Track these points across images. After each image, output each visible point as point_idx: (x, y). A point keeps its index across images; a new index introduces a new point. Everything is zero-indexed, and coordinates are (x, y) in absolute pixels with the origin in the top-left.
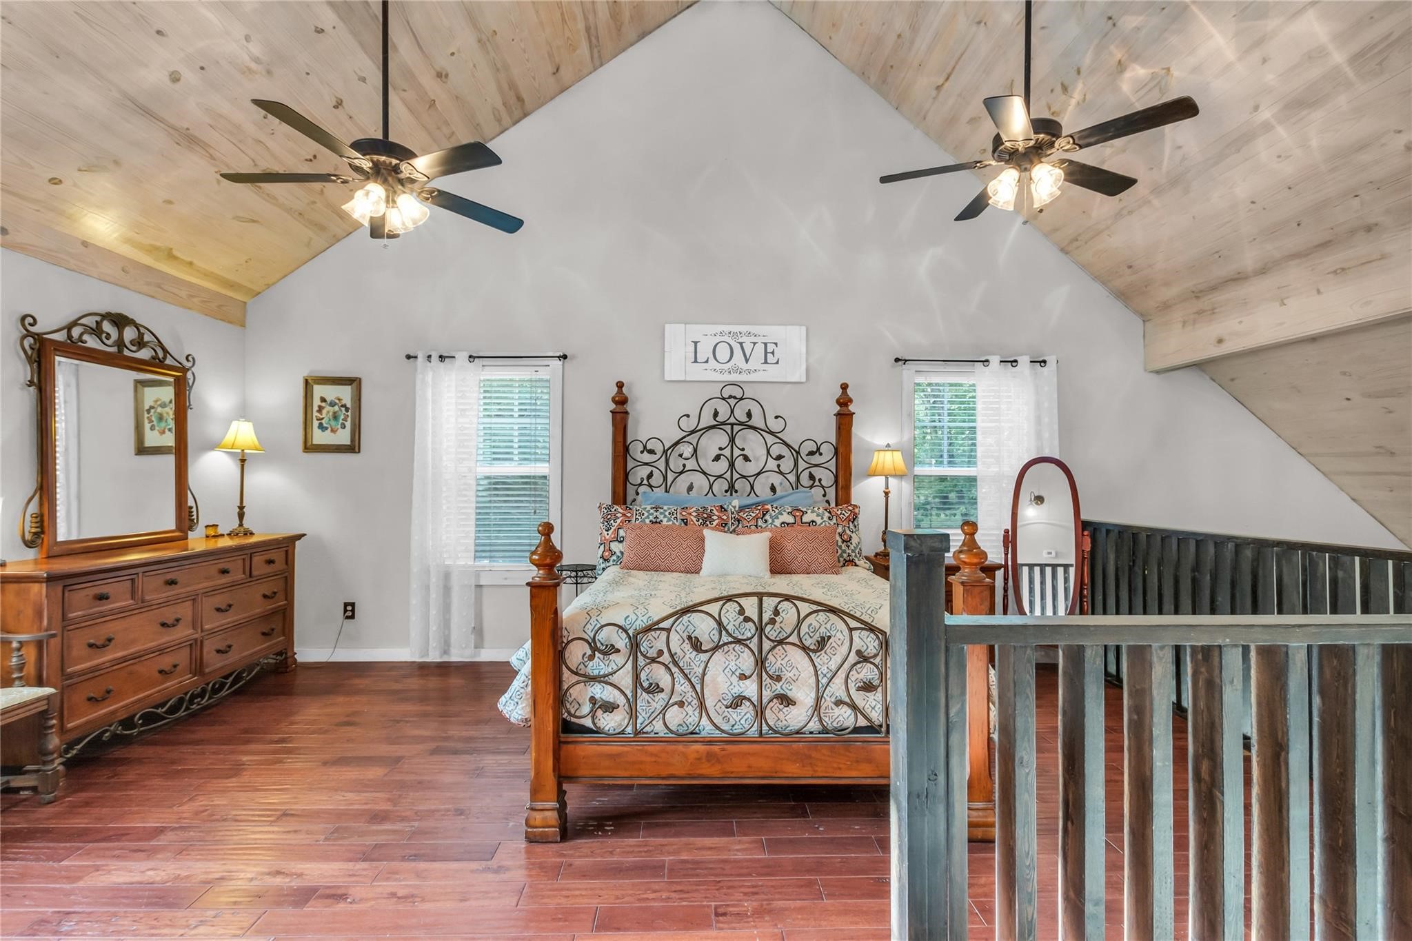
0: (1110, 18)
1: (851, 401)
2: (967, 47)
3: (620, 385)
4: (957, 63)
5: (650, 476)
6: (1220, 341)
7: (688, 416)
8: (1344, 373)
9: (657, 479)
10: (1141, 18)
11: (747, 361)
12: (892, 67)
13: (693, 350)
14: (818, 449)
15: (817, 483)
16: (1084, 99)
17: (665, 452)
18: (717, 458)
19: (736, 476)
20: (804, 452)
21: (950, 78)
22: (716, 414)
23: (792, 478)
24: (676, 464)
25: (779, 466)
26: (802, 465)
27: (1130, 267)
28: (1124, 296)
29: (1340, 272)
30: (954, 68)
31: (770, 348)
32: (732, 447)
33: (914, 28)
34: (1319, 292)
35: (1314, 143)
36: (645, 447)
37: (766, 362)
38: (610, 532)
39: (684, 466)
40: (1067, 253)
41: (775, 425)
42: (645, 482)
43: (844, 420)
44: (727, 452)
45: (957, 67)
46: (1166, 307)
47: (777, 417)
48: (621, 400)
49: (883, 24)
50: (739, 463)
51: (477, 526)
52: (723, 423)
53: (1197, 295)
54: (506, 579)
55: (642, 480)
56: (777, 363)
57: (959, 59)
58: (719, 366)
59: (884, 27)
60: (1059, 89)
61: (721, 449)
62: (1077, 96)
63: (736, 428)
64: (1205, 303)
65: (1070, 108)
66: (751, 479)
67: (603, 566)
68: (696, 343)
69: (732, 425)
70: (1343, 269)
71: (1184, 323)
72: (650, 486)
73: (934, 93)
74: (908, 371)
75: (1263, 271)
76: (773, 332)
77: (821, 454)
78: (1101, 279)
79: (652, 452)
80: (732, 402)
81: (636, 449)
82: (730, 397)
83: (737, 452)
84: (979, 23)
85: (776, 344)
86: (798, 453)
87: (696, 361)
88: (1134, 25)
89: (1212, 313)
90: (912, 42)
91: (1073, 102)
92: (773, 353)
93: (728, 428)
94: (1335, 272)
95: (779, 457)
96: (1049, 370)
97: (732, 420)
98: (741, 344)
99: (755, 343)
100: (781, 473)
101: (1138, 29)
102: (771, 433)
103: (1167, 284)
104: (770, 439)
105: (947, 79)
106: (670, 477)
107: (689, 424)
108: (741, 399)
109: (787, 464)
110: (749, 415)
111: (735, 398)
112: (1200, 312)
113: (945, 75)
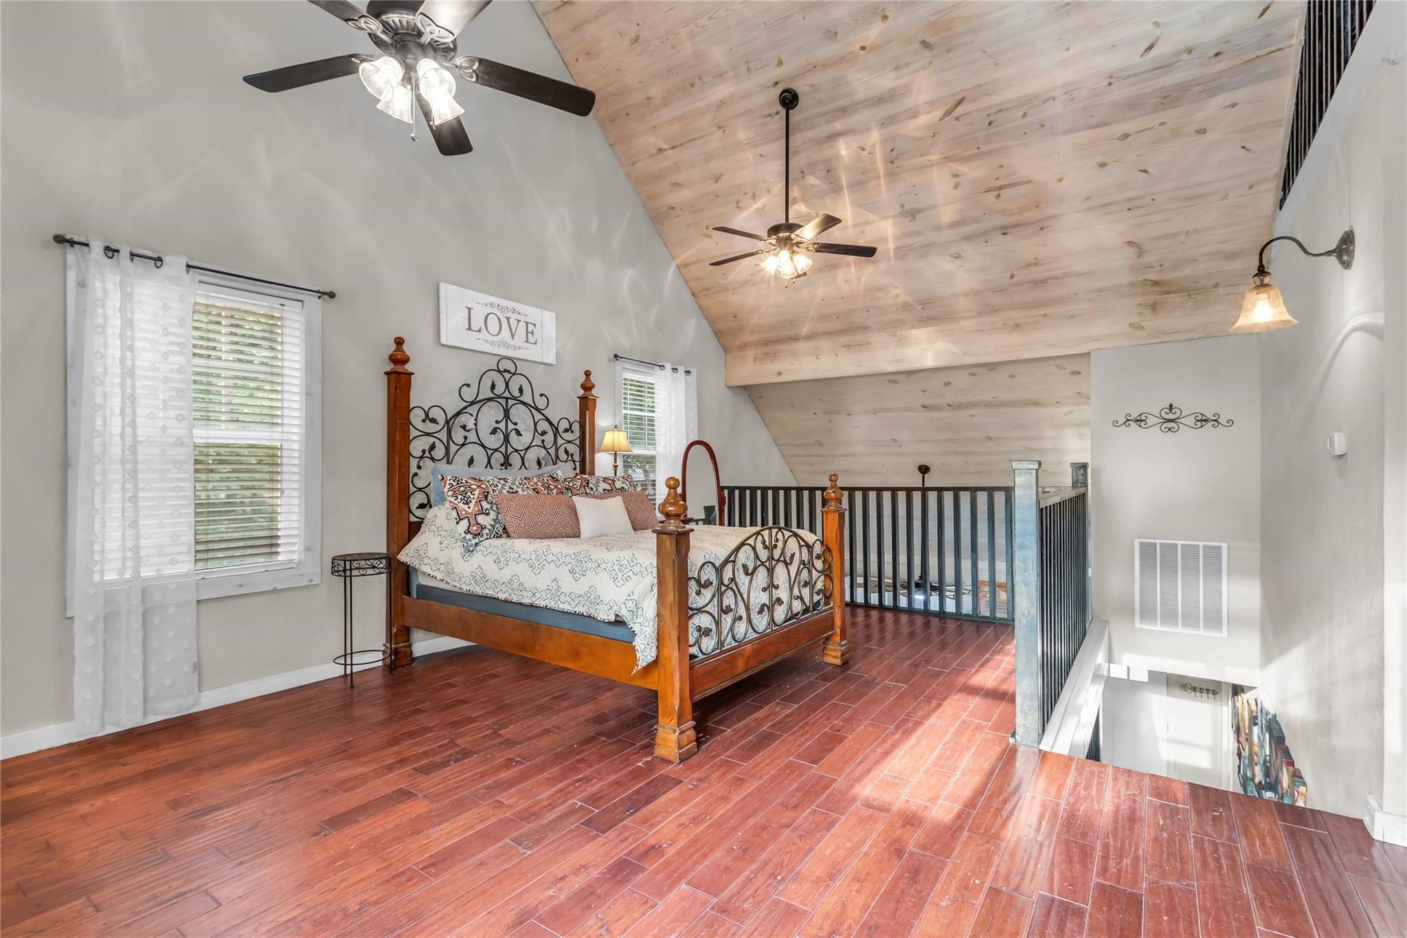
0: (803, 172)
1: (593, 386)
2: (702, 137)
3: (399, 342)
4: (687, 142)
5: (433, 447)
6: (779, 374)
7: (468, 385)
8: (820, 399)
9: (439, 452)
10: (818, 181)
11: (513, 336)
12: (627, 115)
13: (467, 317)
14: (571, 427)
15: (570, 458)
16: (763, 208)
17: (447, 422)
18: (494, 431)
19: (510, 450)
20: (561, 429)
21: (676, 150)
22: (493, 387)
23: (552, 451)
24: (458, 436)
25: (543, 441)
26: (560, 441)
27: (735, 317)
28: (719, 334)
29: (848, 346)
30: (682, 144)
31: (531, 328)
32: (507, 421)
33: (666, 102)
34: (837, 355)
35: (863, 280)
36: (427, 414)
37: (527, 341)
38: (472, 505)
39: (465, 438)
40: (694, 297)
41: (541, 403)
42: (427, 454)
43: (586, 404)
44: (502, 426)
45: (685, 145)
46: (744, 346)
47: (541, 395)
48: (399, 359)
49: (640, 82)
50: (513, 435)
51: (197, 514)
52: (499, 397)
53: (767, 343)
54: (241, 586)
55: (424, 451)
56: (536, 343)
57: (690, 141)
58: (490, 338)
59: (639, 85)
60: (750, 194)
61: (497, 422)
62: (759, 204)
63: (511, 402)
64: (770, 349)
65: (751, 209)
66: (522, 453)
67: (474, 542)
68: (469, 309)
69: (507, 399)
70: (849, 346)
71: (755, 359)
72: (433, 459)
73: (654, 151)
74: (619, 365)
75: (809, 337)
76: (533, 313)
77: (572, 432)
78: (710, 320)
79: (433, 421)
80: (507, 376)
81: (416, 417)
82: (505, 371)
83: (511, 426)
84: (720, 128)
85: (534, 325)
86: (557, 429)
87: (469, 329)
88: (813, 183)
89: (774, 356)
90: (657, 110)
91: (755, 206)
92: (532, 333)
93: (503, 401)
94: (845, 346)
95: (544, 433)
96: (692, 378)
97: (507, 394)
98: (508, 319)
99: (519, 321)
100: (544, 447)
101: (814, 186)
102: (538, 410)
103: (753, 332)
104: (538, 416)
105: (672, 148)
106: (453, 448)
107: (469, 395)
108: (514, 374)
109: (549, 438)
110: (521, 390)
111: (509, 372)
112: (766, 354)
113: (672, 145)
